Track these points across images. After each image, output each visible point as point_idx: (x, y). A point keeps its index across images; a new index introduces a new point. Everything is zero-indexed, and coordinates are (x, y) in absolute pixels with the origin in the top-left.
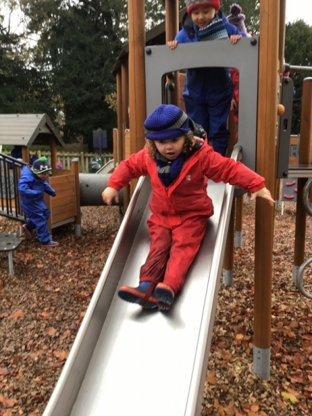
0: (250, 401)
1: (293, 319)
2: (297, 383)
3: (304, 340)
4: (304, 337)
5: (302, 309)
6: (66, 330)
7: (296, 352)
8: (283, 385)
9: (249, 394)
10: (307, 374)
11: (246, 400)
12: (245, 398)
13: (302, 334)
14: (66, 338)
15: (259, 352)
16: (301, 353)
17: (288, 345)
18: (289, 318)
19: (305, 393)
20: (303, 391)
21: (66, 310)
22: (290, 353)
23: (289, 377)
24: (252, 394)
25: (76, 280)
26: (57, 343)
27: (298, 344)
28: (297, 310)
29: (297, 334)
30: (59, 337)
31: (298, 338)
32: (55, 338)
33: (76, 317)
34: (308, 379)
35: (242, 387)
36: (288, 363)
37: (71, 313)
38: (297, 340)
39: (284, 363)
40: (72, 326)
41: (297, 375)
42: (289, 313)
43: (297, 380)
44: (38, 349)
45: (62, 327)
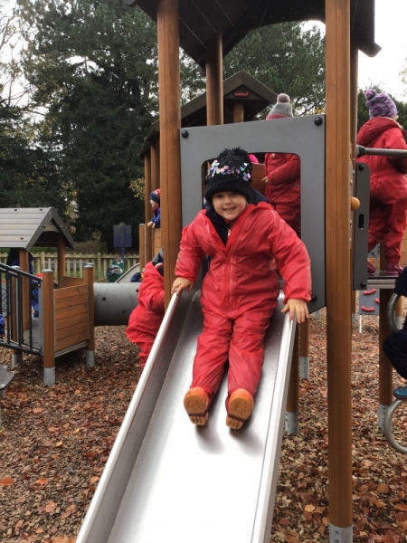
1: (380, 480)
3: (398, 511)
4: (397, 507)
5: (393, 466)
6: (70, 504)
7: (388, 529)
13: (395, 503)
14: (70, 517)
15: (337, 532)
16: (394, 530)
17: (376, 520)
18: (376, 478)
21: (71, 474)
22: (379, 532)
25: (86, 430)
26: (57, 524)
27: (390, 517)
28: (386, 467)
29: (387, 502)
30: (59, 514)
31: (389, 509)
32: (55, 515)
33: (85, 485)
37: (77, 479)
38: (388, 512)
40: (78, 499)
42: (376, 472)
44: (30, 533)
45: (65, 499)
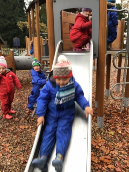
0: (98, 136)
1: (107, 108)
2: (113, 129)
3: (113, 114)
5: (110, 104)
6: (22, 118)
7: (111, 119)
8: (108, 129)
9: (97, 133)
10: (116, 125)
11: (96, 136)
12: (96, 135)
14: (23, 121)
15: (100, 118)
16: (113, 119)
17: (108, 117)
18: (106, 107)
19: (116, 132)
20: (115, 131)
21: (19, 111)
22: (109, 119)
23: (110, 127)
24: (98, 134)
25: (20, 100)
26: (19, 123)
28: (108, 105)
29: (110, 112)
30: (19, 121)
33: (25, 113)
34: (116, 127)
35: (94, 131)
36: (109, 122)
37: (22, 112)
38: (111, 115)
39: (107, 123)
40: (24, 116)
41: (113, 126)
42: (106, 106)
43: (113, 128)
44: (12, 126)
45: (20, 117)
